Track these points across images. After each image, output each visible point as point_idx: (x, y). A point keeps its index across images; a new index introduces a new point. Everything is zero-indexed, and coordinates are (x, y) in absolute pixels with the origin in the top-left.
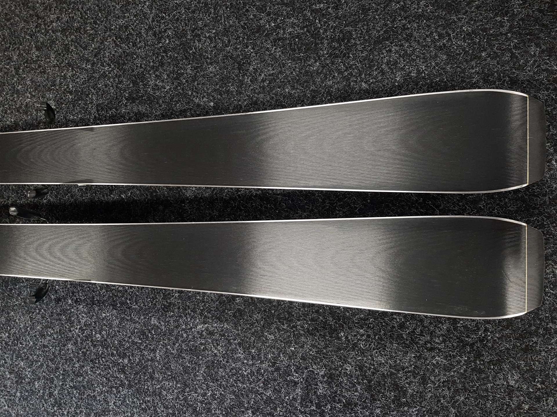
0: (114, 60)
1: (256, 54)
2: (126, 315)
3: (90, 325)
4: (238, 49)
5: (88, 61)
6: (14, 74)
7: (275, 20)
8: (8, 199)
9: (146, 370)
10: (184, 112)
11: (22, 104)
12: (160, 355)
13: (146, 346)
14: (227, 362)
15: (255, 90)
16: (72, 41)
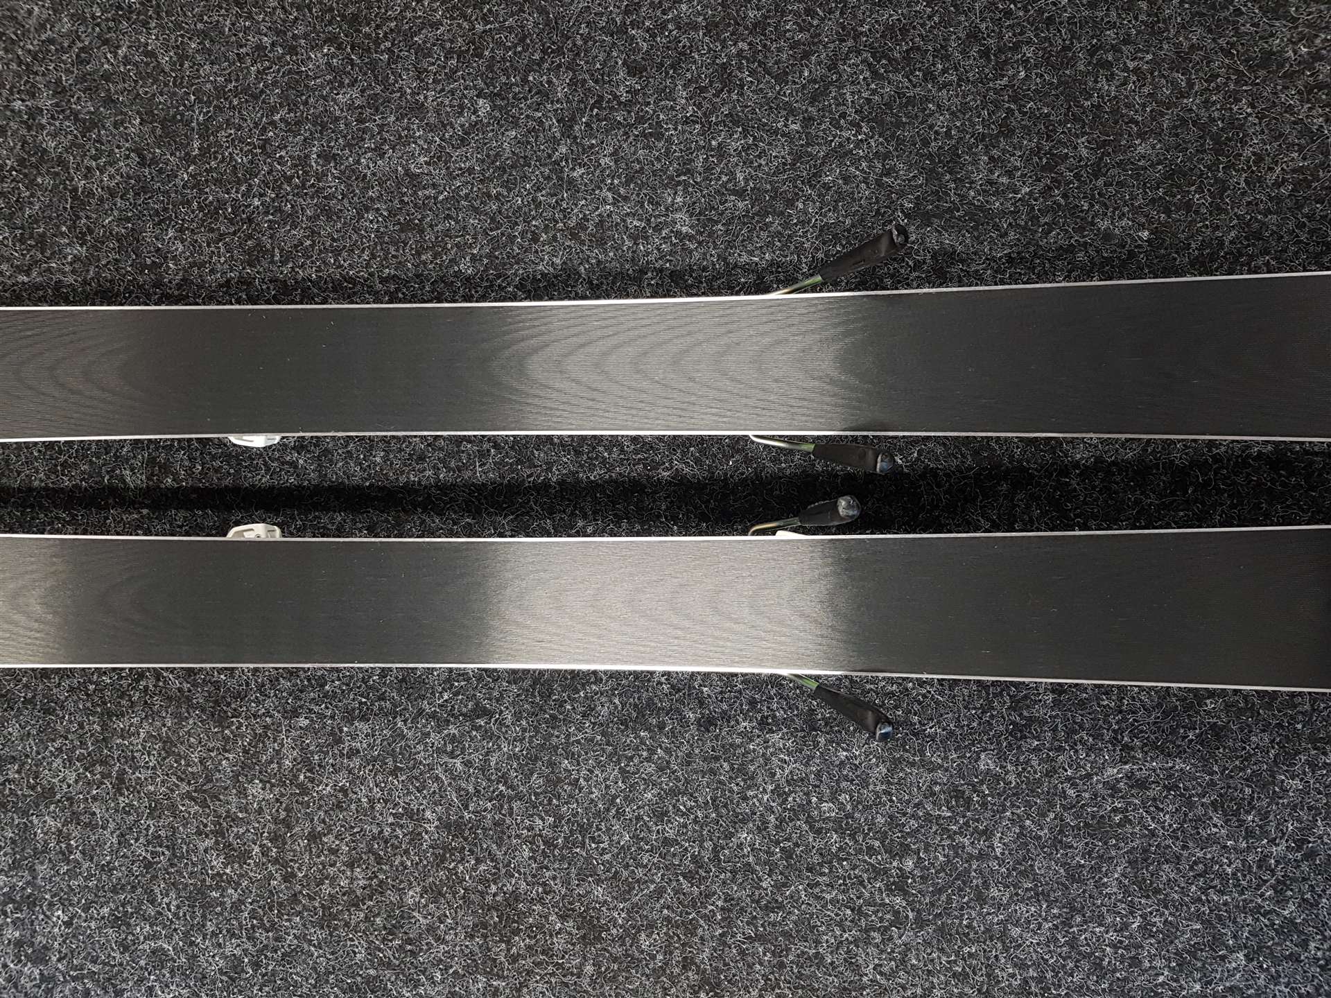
0: (870, 113)
1: (1260, 119)
2: (907, 751)
3: (802, 780)
4: (1214, 103)
5: (792, 112)
6: (558, 135)
7: (1310, 41)
8: (549, 469)
9: (964, 882)
10: (1066, 251)
11: (585, 218)
12: (1004, 844)
13: (965, 824)
14: (1185, 847)
15: (1257, 204)
16: (740, 54)
